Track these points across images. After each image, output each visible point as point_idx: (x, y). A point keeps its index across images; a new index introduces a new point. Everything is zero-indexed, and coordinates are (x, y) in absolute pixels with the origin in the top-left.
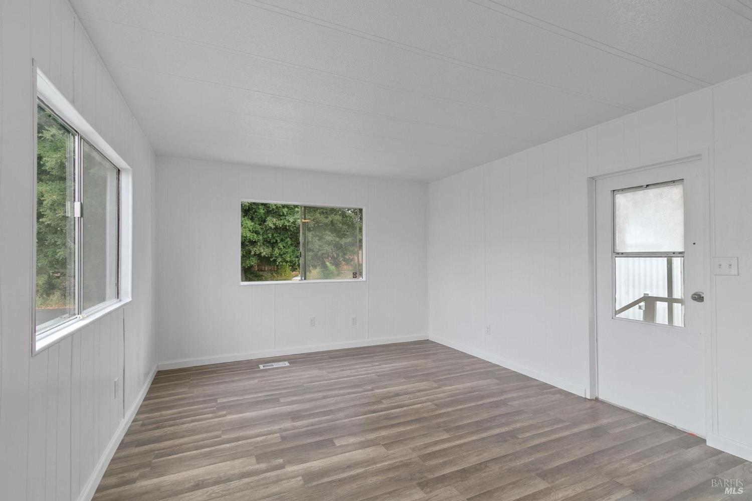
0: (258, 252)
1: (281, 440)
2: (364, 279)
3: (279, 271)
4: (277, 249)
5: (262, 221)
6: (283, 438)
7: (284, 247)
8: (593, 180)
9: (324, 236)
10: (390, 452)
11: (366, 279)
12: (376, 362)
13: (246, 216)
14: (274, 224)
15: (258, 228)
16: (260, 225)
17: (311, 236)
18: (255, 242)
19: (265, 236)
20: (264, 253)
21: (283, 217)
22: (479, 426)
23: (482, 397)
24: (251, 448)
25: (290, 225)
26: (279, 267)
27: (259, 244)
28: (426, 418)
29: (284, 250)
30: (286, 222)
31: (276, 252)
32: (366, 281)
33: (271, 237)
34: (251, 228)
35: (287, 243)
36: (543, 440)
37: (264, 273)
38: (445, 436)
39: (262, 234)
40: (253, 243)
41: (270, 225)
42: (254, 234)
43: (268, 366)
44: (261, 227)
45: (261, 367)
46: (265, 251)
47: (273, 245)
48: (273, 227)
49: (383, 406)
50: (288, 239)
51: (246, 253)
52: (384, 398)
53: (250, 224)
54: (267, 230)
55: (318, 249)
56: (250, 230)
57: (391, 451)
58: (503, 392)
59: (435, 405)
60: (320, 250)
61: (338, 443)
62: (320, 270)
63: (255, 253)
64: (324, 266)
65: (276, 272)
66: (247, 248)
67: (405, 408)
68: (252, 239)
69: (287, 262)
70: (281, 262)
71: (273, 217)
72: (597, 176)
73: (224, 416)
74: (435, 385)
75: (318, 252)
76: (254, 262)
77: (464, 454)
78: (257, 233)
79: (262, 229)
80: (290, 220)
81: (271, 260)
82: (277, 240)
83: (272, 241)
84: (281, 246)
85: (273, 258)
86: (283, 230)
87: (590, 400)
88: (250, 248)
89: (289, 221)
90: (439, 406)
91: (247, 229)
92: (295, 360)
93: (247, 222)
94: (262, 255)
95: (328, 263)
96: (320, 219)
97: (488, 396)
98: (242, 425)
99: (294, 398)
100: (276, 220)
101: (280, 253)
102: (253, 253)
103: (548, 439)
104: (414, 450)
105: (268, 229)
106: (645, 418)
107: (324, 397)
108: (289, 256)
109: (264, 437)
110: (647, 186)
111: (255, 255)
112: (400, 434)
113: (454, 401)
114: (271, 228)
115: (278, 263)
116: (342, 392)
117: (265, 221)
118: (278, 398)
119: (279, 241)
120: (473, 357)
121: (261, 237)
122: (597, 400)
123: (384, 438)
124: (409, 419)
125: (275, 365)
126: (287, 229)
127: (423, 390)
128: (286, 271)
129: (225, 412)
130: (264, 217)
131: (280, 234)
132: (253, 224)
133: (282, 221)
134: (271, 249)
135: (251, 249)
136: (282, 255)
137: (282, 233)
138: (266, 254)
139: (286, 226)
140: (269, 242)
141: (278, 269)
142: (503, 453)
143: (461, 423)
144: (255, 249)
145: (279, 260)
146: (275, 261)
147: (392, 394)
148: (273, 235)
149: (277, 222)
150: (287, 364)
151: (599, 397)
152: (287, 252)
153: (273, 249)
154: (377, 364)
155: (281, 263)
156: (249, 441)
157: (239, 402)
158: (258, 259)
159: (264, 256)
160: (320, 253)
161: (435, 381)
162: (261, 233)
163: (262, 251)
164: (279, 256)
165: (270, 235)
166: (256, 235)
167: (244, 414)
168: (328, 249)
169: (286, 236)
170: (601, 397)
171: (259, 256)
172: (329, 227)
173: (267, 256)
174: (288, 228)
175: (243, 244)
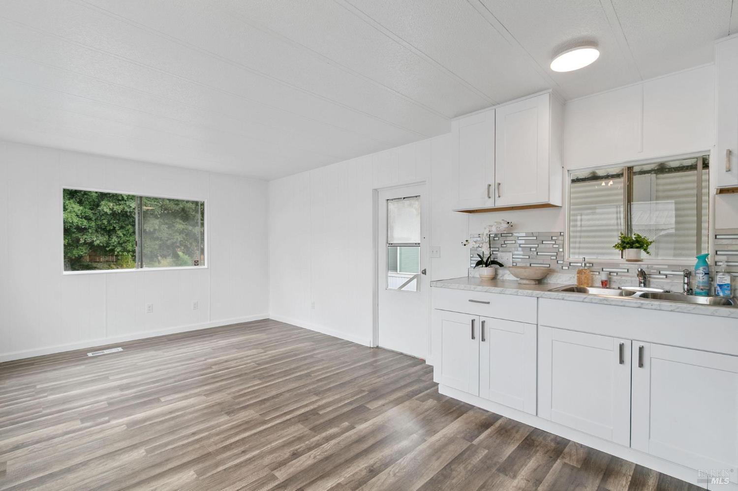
0: (89, 240)
1: (107, 406)
2: (206, 266)
3: (119, 262)
4: (114, 238)
5: (94, 205)
6: (110, 404)
7: (124, 235)
8: (376, 191)
9: (174, 224)
10: (208, 398)
11: (208, 266)
12: (214, 339)
13: (72, 198)
14: (111, 209)
15: (89, 213)
16: (92, 210)
17: (158, 223)
18: (85, 229)
19: (99, 223)
20: (98, 242)
21: (122, 202)
22: (286, 373)
23: (296, 355)
24: (76, 415)
25: (132, 211)
26: (119, 258)
27: (90, 231)
28: (246, 373)
29: (124, 238)
30: (126, 208)
31: (113, 240)
32: (208, 268)
33: (106, 223)
34: (79, 213)
35: (128, 230)
36: (329, 374)
37: (99, 264)
38: (259, 382)
39: (95, 220)
40: (82, 230)
41: (105, 210)
42: (84, 220)
43: (98, 353)
44: (93, 211)
45: (90, 355)
46: (99, 240)
47: (110, 232)
48: (109, 212)
49: (212, 370)
50: (130, 226)
51: (73, 241)
52: (214, 365)
53: (77, 208)
54: (101, 216)
55: (167, 238)
56: (77, 216)
57: (211, 398)
58: (315, 349)
59: (257, 364)
60: (170, 239)
61: (163, 400)
62: (171, 260)
63: (85, 241)
64: (176, 256)
65: (115, 263)
66: (74, 235)
67: (230, 369)
68: (80, 225)
69: (128, 252)
70: (121, 251)
71: (110, 201)
72: (379, 189)
73: (46, 397)
74: (263, 351)
75: (167, 240)
76: (83, 251)
77: (268, 391)
78: (88, 219)
79: (94, 214)
80: (131, 205)
81: (108, 249)
82: (114, 228)
83: (108, 228)
84: (120, 233)
85: (110, 248)
86: (123, 216)
87: (373, 348)
88: (79, 235)
89: (131, 207)
90: (259, 364)
91: (74, 215)
92: (130, 346)
93: (74, 205)
94: (95, 243)
95: (180, 253)
96: (169, 206)
97: (302, 353)
98: (65, 401)
99: (124, 375)
100: (114, 205)
101: (119, 242)
102: (82, 241)
103: (332, 373)
104: (229, 394)
105: (103, 215)
106: (401, 354)
107: (157, 371)
108: (130, 244)
109: (90, 406)
110: (404, 198)
111: (85, 243)
112: (221, 386)
113: (273, 360)
114: (106, 213)
115: (116, 253)
116: (174, 365)
117: (98, 205)
118: (108, 377)
119: (117, 228)
120: (302, 328)
121: (93, 224)
122: (378, 347)
123: (206, 390)
124: (232, 375)
125: (106, 352)
126: (127, 215)
127: (250, 356)
128: (128, 262)
129: (46, 394)
130: (97, 200)
131: (119, 220)
132: (81, 208)
133: (121, 207)
134: (107, 237)
135: (80, 237)
136: (122, 244)
137: (121, 220)
138: (100, 242)
139: (126, 212)
140: (104, 229)
141: (117, 260)
142: (297, 386)
143: (274, 373)
144: (85, 236)
145: (118, 249)
146: (112, 251)
147: (222, 361)
148: (109, 222)
149: (115, 207)
150: (120, 349)
151: (379, 346)
152: (128, 240)
153: (109, 236)
154: (215, 341)
155: (120, 253)
156: (73, 410)
157: (62, 385)
158: (90, 249)
159: (98, 246)
160: (169, 242)
161: (263, 348)
162: (93, 219)
163: (95, 239)
164: (118, 245)
165: (105, 222)
166: (86, 221)
167: (68, 393)
168: (179, 238)
169: (127, 222)
170: (380, 345)
171: (91, 245)
172: (180, 215)
173: (101, 245)
174: (129, 214)
175: (67, 231)
